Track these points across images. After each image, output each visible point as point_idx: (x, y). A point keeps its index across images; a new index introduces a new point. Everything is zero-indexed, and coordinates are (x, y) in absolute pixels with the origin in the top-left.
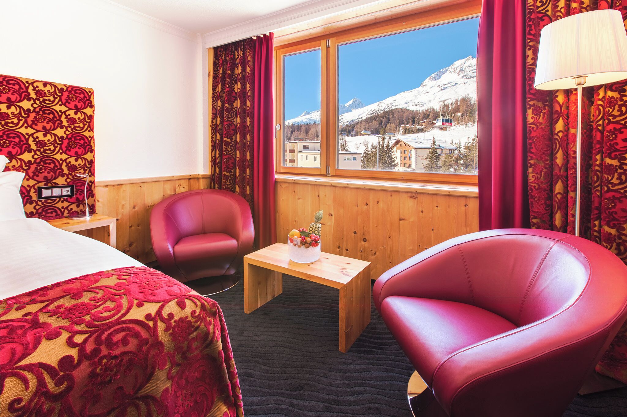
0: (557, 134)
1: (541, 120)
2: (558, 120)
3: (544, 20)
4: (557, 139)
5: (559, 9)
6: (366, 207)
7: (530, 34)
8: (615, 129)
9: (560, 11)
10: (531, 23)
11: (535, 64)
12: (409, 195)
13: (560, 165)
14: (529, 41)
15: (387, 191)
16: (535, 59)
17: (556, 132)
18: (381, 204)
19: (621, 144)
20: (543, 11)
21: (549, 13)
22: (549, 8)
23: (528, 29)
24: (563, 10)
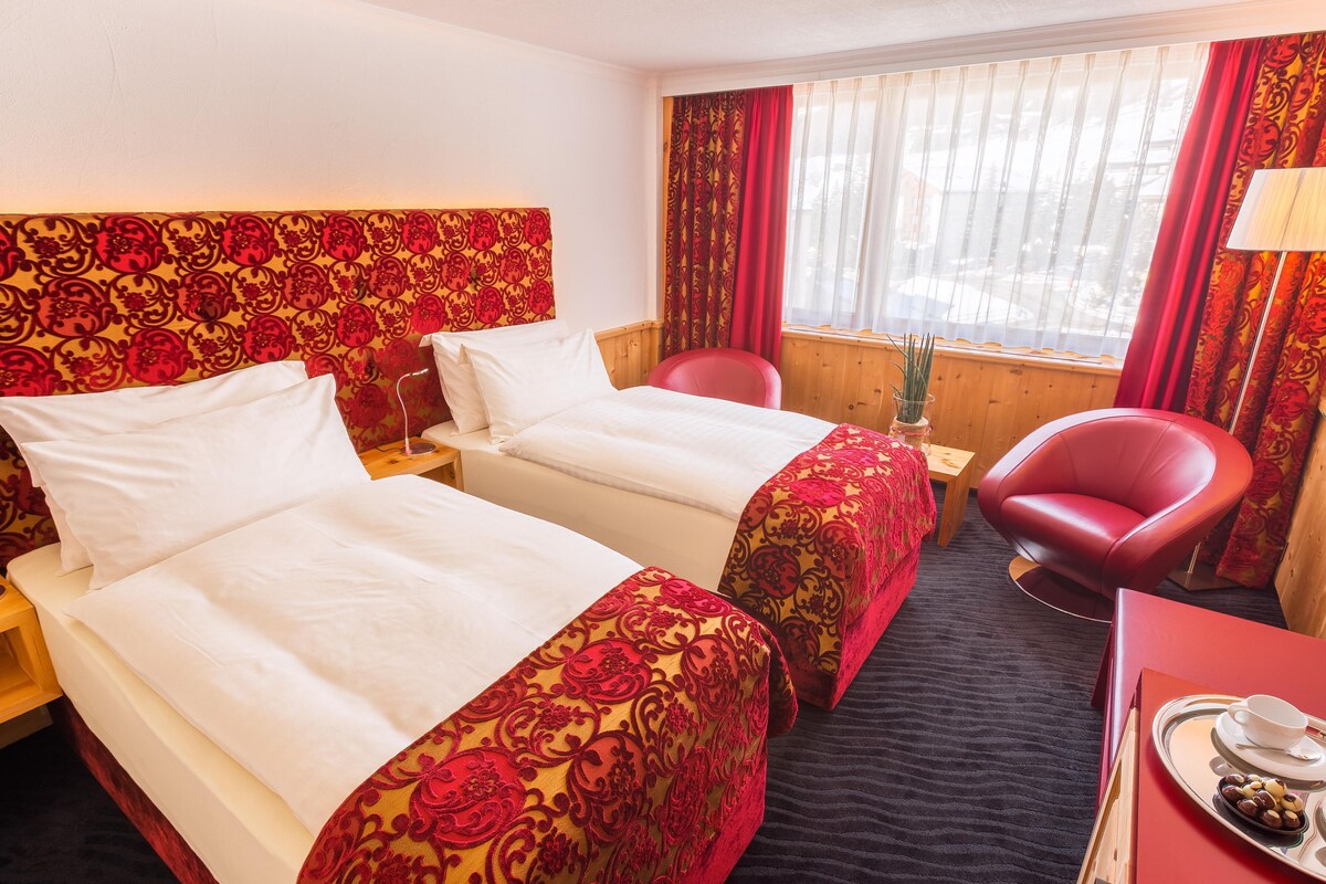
0: (1249, 304)
1: (1227, 281)
2: (1255, 285)
3: (1268, 132)
4: (1247, 310)
5: (1296, 121)
6: (938, 382)
7: (1246, 154)
8: (1317, 304)
9: (1297, 125)
10: (1251, 137)
11: (1240, 200)
12: (1010, 368)
13: (1243, 344)
14: (1241, 163)
15: (975, 361)
16: (1243, 192)
17: (1249, 300)
18: (963, 380)
19: (1320, 324)
20: (1272, 118)
21: (1280, 123)
22: (1283, 114)
23: (1246, 145)
24: (1301, 125)
